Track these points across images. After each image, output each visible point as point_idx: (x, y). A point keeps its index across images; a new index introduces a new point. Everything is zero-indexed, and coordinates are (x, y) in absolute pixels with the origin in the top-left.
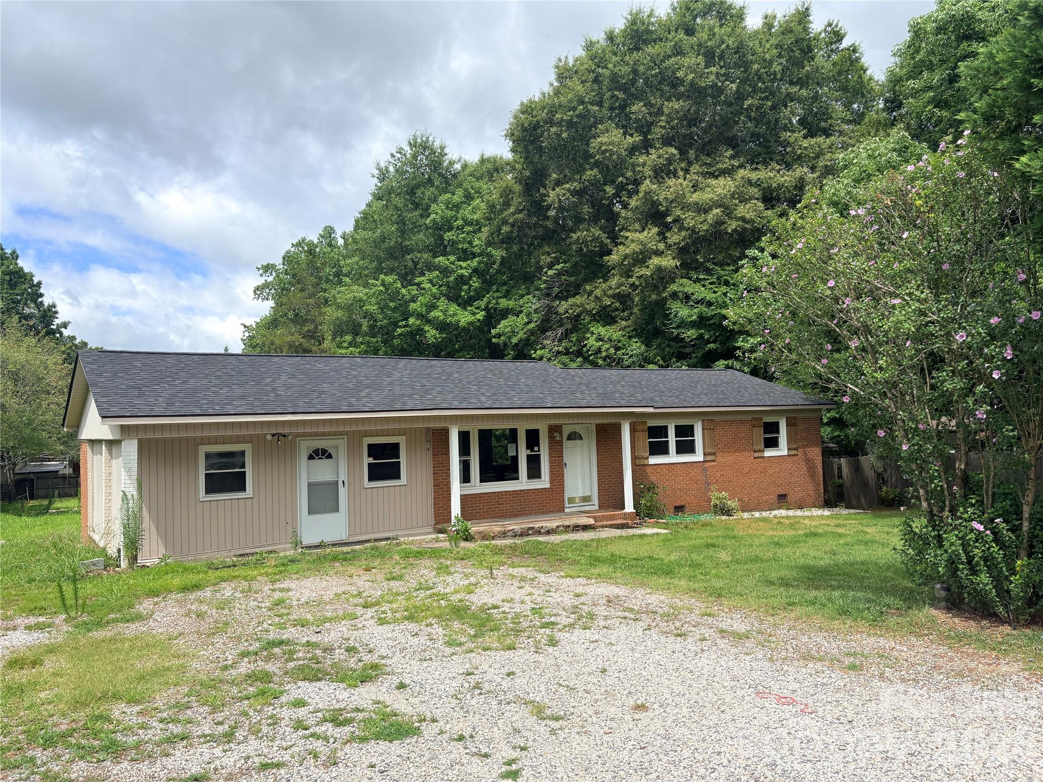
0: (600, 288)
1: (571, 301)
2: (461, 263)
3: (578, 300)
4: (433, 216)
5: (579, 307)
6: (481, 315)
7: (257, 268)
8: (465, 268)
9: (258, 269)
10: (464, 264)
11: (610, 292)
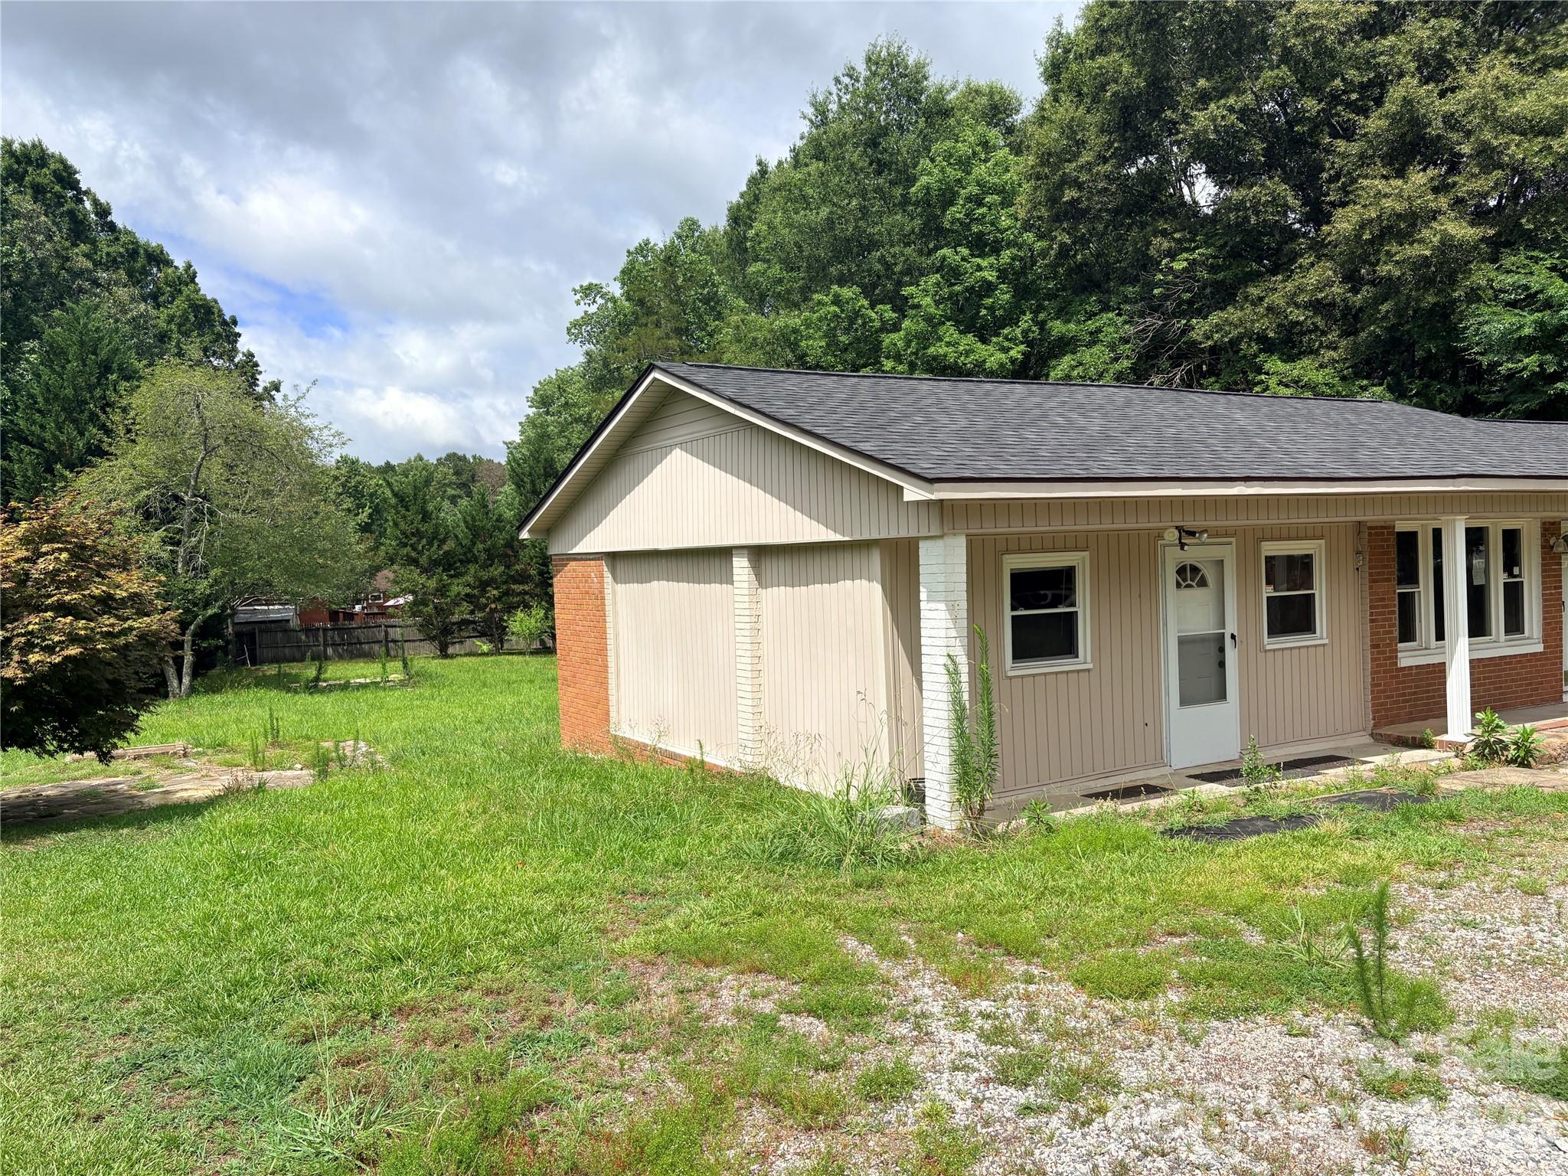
0: (1278, 291)
1: (1215, 318)
2: (979, 260)
3: (1232, 314)
4: (924, 180)
5: (1236, 327)
6: (1016, 352)
7: (574, 290)
8: (986, 269)
9: (575, 292)
10: (984, 263)
11: (1302, 298)
